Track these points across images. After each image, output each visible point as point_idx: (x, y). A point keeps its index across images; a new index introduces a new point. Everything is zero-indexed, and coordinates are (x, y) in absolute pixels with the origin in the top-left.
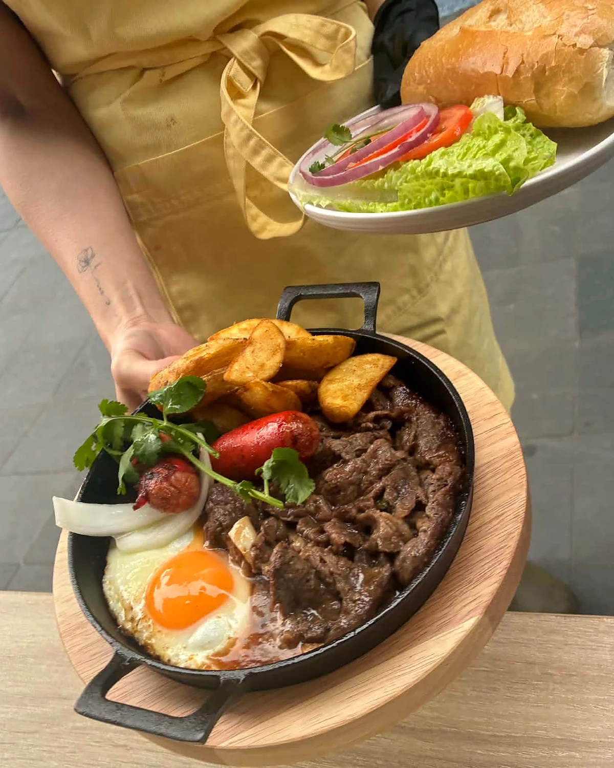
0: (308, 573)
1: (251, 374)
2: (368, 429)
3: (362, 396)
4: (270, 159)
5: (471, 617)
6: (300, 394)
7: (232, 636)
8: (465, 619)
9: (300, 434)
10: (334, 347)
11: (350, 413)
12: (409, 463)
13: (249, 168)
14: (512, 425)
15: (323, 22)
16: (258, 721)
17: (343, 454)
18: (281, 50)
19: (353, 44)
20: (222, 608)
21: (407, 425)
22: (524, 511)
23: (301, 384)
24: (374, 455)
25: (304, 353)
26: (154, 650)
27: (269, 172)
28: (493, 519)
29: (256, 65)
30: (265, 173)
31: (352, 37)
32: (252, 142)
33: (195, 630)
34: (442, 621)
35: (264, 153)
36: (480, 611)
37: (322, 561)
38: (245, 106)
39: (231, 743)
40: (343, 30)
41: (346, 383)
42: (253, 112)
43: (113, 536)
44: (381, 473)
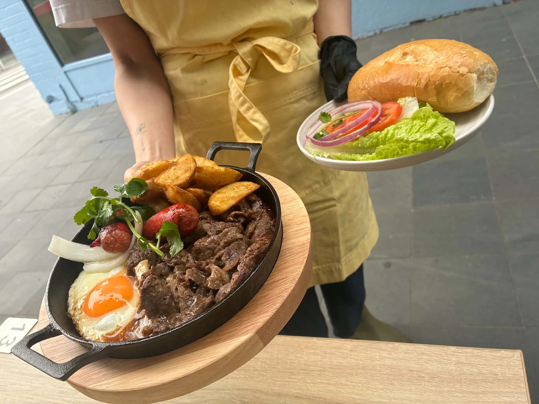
0: (166, 295)
1: (170, 181)
2: (230, 221)
3: (232, 202)
4: (249, 109)
5: (247, 334)
6: (198, 196)
7: (119, 325)
8: (244, 334)
9: (183, 216)
10: (224, 174)
11: (221, 210)
12: (243, 242)
13: (239, 112)
14: (310, 229)
15: (286, 43)
16: (117, 375)
17: (208, 232)
18: (263, 55)
19: (298, 55)
20: (121, 309)
21: (253, 221)
22: (299, 277)
23: (199, 191)
24: (226, 234)
25: (206, 175)
26: (78, 327)
27: (248, 115)
28: (281, 280)
29: (249, 60)
30: (246, 116)
31: (297, 52)
32: (241, 99)
33: (101, 319)
34: (231, 334)
35: (246, 105)
36: (254, 331)
37: (176, 289)
38: (241, 80)
39: (95, 386)
40: (294, 48)
41: (227, 195)
42: (244, 83)
43: (84, 263)
44: (225, 245)
